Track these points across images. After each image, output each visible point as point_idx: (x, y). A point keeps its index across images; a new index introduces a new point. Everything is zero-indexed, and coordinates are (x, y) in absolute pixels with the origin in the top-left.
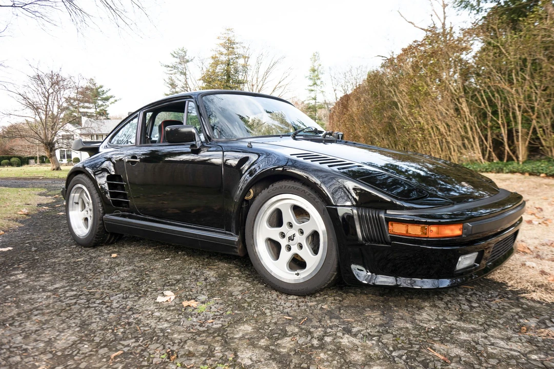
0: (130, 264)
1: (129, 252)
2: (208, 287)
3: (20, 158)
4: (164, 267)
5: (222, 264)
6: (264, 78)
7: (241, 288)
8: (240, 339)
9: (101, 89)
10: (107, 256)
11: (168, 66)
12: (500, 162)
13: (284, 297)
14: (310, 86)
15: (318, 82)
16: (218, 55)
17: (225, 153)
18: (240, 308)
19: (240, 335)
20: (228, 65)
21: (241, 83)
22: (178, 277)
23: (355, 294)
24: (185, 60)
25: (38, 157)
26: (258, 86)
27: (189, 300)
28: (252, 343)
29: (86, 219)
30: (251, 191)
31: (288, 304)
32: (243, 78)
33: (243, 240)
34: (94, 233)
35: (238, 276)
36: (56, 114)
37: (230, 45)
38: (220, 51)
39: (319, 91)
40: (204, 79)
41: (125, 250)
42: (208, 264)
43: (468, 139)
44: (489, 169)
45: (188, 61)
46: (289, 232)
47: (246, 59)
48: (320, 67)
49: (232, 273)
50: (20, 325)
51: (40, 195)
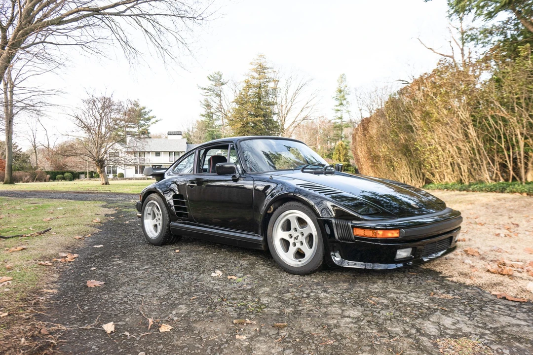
0: (189, 256)
1: (187, 249)
2: (243, 270)
3: (72, 173)
4: (213, 258)
5: (251, 257)
6: (293, 99)
7: (264, 271)
8: (262, 293)
9: (144, 110)
10: (173, 251)
11: (205, 89)
12: (505, 182)
13: (291, 276)
14: (337, 106)
15: (344, 102)
16: (250, 79)
17: (255, 182)
18: (263, 280)
19: (262, 291)
20: (260, 88)
21: (271, 105)
22: (223, 264)
23: (337, 275)
24: (220, 83)
25: (88, 172)
26: (287, 107)
27: (231, 276)
28: (269, 295)
29: (156, 226)
30: (272, 207)
31: (293, 279)
32: (273, 100)
33: (266, 240)
34: (162, 235)
35: (262, 264)
36: (104, 133)
37: (262, 69)
38: (252, 75)
39: (345, 111)
40: (237, 102)
41: (184, 248)
42: (243, 257)
43: (476, 160)
44: (493, 189)
45: (222, 84)
46: (295, 234)
47: (276, 83)
48: (346, 88)
49: (258, 262)
50: (133, 285)
51: (103, 206)
